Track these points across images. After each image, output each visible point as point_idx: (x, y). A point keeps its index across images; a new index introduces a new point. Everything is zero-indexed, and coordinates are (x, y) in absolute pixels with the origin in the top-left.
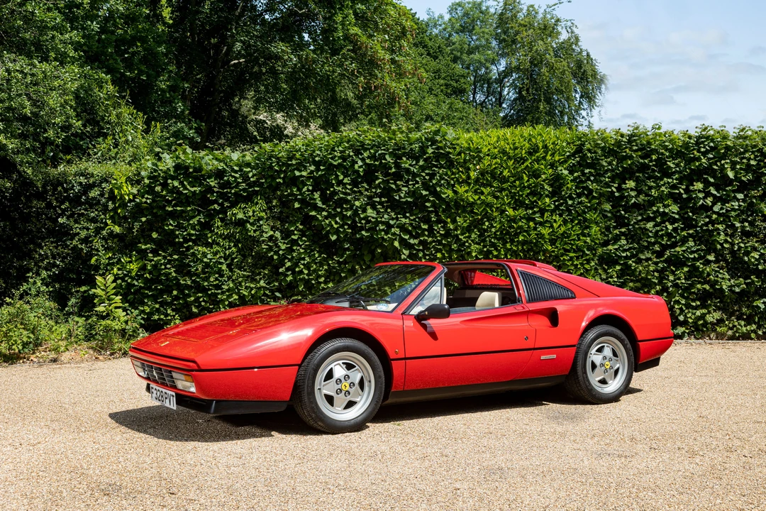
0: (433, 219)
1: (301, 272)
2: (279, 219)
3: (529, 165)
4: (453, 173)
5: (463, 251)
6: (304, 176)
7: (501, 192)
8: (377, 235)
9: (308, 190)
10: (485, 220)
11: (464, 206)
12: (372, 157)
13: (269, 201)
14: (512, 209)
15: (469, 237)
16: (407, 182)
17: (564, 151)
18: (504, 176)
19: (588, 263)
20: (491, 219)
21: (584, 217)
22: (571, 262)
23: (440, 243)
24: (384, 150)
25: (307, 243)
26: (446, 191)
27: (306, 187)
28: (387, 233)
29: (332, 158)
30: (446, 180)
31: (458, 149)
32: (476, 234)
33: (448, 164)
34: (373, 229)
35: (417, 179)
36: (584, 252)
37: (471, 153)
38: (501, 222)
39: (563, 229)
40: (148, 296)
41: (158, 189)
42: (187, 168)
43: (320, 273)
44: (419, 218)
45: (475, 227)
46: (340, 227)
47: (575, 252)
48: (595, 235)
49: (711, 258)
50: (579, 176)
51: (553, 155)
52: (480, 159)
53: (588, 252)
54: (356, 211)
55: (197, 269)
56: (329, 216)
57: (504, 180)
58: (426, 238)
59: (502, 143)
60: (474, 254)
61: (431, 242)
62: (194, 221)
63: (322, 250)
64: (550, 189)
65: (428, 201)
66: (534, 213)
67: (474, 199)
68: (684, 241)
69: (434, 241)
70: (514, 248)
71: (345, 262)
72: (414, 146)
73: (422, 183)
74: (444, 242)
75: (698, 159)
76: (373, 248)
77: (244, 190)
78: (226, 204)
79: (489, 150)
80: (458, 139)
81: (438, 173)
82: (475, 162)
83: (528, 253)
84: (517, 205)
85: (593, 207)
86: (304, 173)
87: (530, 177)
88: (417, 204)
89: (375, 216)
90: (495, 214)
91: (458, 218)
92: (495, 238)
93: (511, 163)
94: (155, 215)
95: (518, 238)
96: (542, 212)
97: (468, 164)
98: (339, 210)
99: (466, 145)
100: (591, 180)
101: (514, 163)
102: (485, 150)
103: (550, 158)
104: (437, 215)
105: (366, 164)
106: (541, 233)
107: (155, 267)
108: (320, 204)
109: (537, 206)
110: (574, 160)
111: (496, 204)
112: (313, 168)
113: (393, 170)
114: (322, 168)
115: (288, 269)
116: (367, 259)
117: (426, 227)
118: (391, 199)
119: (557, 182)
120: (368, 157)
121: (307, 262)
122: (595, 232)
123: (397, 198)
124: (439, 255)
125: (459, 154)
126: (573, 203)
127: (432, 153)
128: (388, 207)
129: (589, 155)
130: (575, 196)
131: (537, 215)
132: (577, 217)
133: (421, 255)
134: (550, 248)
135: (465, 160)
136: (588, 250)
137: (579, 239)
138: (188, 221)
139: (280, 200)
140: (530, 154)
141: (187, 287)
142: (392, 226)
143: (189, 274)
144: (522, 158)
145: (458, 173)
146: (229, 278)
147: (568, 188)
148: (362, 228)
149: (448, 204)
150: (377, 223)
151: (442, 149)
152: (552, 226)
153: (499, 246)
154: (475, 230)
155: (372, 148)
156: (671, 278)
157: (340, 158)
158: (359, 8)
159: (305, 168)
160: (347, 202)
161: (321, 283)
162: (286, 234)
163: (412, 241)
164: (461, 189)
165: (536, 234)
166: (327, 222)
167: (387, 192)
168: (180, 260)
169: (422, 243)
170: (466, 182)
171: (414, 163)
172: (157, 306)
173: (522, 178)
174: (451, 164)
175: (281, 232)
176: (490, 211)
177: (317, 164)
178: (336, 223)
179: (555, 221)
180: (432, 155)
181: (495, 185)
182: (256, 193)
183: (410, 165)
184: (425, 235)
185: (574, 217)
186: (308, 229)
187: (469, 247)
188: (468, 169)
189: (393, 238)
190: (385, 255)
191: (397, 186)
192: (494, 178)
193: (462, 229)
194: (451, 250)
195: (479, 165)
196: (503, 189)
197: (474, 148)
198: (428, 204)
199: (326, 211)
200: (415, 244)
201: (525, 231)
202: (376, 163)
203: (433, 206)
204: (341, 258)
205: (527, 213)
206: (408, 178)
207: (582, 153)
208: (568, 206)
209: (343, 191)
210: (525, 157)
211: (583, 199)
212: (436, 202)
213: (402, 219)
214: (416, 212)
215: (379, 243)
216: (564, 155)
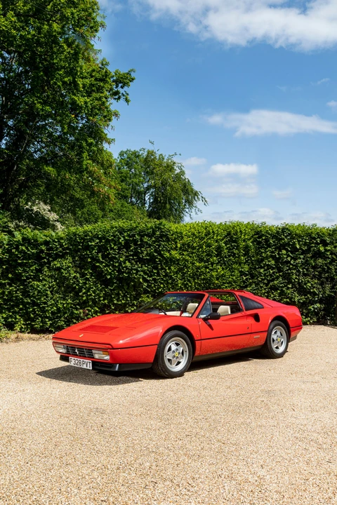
0: (159, 267)
1: (91, 295)
2: (78, 267)
3: (206, 241)
4: (169, 245)
5: (173, 283)
8: (131, 276)
9: (95, 252)
10: (185, 268)
11: (174, 261)
12: (129, 236)
13: (74, 258)
14: (198, 263)
15: (177, 276)
16: (146, 249)
17: (222, 234)
18: (194, 246)
20: (188, 267)
21: (231, 267)
23: (163, 279)
24: (134, 232)
25: (94, 280)
26: (166, 253)
28: (136, 275)
29: (108, 236)
30: (166, 248)
31: (172, 232)
32: (180, 275)
34: (129, 273)
35: (152, 247)
37: (178, 235)
38: (192, 269)
39: (222, 272)
40: (5, 309)
41: (14, 251)
42: (29, 240)
43: (101, 295)
44: (152, 267)
45: (180, 271)
46: (112, 271)
49: (290, 286)
50: (229, 246)
51: (217, 236)
52: (182, 238)
54: (121, 263)
55: (34, 294)
56: (107, 266)
57: (194, 248)
58: (156, 277)
60: (179, 285)
61: (158, 279)
62: (33, 268)
63: (102, 283)
64: (216, 253)
65: (157, 258)
66: (209, 264)
67: (179, 257)
68: (278, 278)
69: (160, 279)
71: (114, 290)
72: (149, 231)
73: (154, 249)
75: (284, 239)
76: (129, 282)
77: (60, 252)
78: (51, 259)
79: (186, 233)
80: (171, 227)
81: (162, 244)
82: (180, 239)
84: (200, 261)
86: (93, 244)
87: (206, 247)
88: (152, 260)
89: (130, 266)
90: (190, 265)
91: (172, 267)
92: (190, 277)
93: (197, 240)
94: (10, 265)
95: (201, 277)
97: (176, 240)
98: (112, 263)
99: (176, 231)
102: (184, 233)
104: (161, 265)
105: (125, 239)
106: (212, 275)
107: (9, 292)
108: (101, 259)
109: (210, 261)
110: (227, 239)
111: (190, 260)
112: (98, 241)
113: (140, 242)
114: (103, 241)
115: (84, 293)
116: (126, 287)
117: (155, 271)
118: (139, 258)
119: (219, 249)
120: (127, 236)
121: (94, 290)
123: (142, 257)
124: (162, 286)
125: (172, 235)
126: (227, 260)
128: (137, 261)
129: (234, 236)
130: (227, 256)
131: (210, 266)
133: (153, 285)
134: (216, 282)
135: (175, 238)
137: (230, 278)
138: (29, 268)
139: (80, 257)
140: (206, 235)
141: (28, 303)
142: (139, 271)
143: (29, 296)
144: (202, 237)
145: (172, 244)
146: (51, 299)
147: (224, 252)
148: (124, 272)
149: (166, 260)
150: (132, 269)
151: (164, 232)
152: (217, 271)
153: (192, 281)
154: (180, 273)
155: (128, 231)
156: (272, 296)
157: (112, 236)
159: (94, 241)
160: (115, 258)
161: (101, 301)
162: (83, 275)
163: (148, 279)
165: (210, 275)
166: (105, 269)
167: (136, 254)
168: (24, 289)
169: (154, 280)
170: (175, 249)
171: (150, 239)
172: (11, 314)
173: (203, 247)
174: (168, 240)
175: (80, 274)
176: (187, 264)
177: (100, 239)
178: (110, 269)
179: (219, 269)
180: (159, 235)
181: (189, 251)
182: (67, 253)
183: (148, 240)
184: (155, 275)
185: (227, 267)
186: (95, 272)
187: (177, 282)
188: (176, 243)
189: (139, 277)
190: (134, 286)
191: (141, 251)
192: (189, 246)
193: (174, 272)
194: (168, 283)
195: (182, 240)
196: (193, 253)
197: (179, 232)
198: (157, 260)
199: (105, 263)
200: (150, 280)
201: (205, 274)
202: (131, 239)
203: (160, 261)
204: (112, 287)
205: (205, 265)
206: (147, 247)
207: (231, 235)
208: (224, 261)
209: (114, 253)
210: (204, 237)
211: (231, 258)
212: (161, 259)
213: (144, 268)
214: (151, 264)
215: (132, 280)
216: (222, 236)
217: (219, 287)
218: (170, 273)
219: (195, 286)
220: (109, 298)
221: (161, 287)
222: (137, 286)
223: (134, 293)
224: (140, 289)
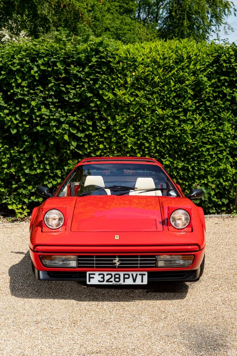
0: (96, 117)
3: (176, 73)
4: (113, 79)
5: (120, 143)
7: (152, 95)
8: (50, 131)
10: (139, 117)
11: (122, 106)
12: (46, 64)
14: (160, 110)
15: (126, 132)
16: (75, 86)
17: (204, 61)
18: (155, 82)
19: (221, 153)
20: (143, 117)
21: (218, 116)
22: (207, 153)
23: (102, 136)
24: (56, 58)
26: (107, 93)
28: (58, 128)
29: (11, 65)
30: (107, 84)
31: (117, 59)
32: (132, 129)
33: (109, 71)
34: (47, 125)
35: (84, 83)
36: (218, 144)
38: (152, 119)
39: (202, 125)
43: (3, 160)
44: (85, 116)
45: (131, 123)
46: (19, 123)
47: (211, 144)
48: (228, 131)
50: (216, 82)
51: (195, 64)
52: (136, 68)
53: (221, 144)
54: (33, 109)
57: (155, 85)
58: (91, 132)
59: (154, 54)
60: (130, 146)
61: (95, 136)
63: (5, 141)
64: (192, 93)
65: (93, 101)
66: (179, 112)
67: (130, 100)
69: (97, 135)
70: (162, 141)
71: (24, 152)
72: (80, 56)
73: (88, 87)
74: (105, 136)
76: (47, 140)
79: (143, 60)
80: (118, 50)
81: (101, 78)
82: (131, 70)
83: (173, 145)
84: (165, 106)
85: (226, 108)
87: (176, 83)
88: (83, 104)
89: (48, 114)
90: (147, 113)
91: (117, 116)
92: (147, 132)
93: (160, 71)
95: (166, 132)
97: (125, 71)
98: (18, 109)
99: (124, 55)
100: (225, 86)
101: (163, 71)
102: (140, 59)
103: (193, 67)
104: (99, 113)
105: (40, 70)
106: (184, 129)
108: (2, 103)
109: (182, 107)
110: (212, 69)
111: (148, 105)
113: (64, 75)
114: (3, 72)
117: (90, 123)
118: (62, 100)
119: (198, 86)
120: (43, 64)
122: (227, 128)
123: (67, 99)
124: (101, 146)
125: (118, 63)
126: (211, 104)
127: (96, 62)
128: (59, 107)
129: (224, 65)
130: (212, 99)
131: (181, 114)
132: (214, 115)
133: (86, 146)
134: (191, 141)
135: (123, 68)
136: (221, 142)
137: (214, 134)
140: (176, 63)
142: (63, 123)
144: (170, 67)
145: (117, 79)
147: (206, 92)
148: (37, 124)
149: (109, 105)
150: (50, 120)
151: (104, 58)
152: (193, 123)
153: (150, 139)
154: (131, 126)
155: (45, 57)
157: (18, 64)
160: (26, 102)
163: (79, 135)
164: (119, 93)
165: (181, 130)
166: (8, 118)
167: (59, 94)
169: (89, 137)
170: (124, 86)
171: (81, 69)
173: (170, 83)
174: (111, 71)
176: (143, 111)
178: (16, 119)
179: (196, 119)
181: (147, 89)
183: (78, 71)
184: (89, 130)
185: (211, 116)
187: (125, 140)
188: (126, 75)
189: (63, 132)
191: (67, 89)
192: (147, 82)
193: (121, 125)
194: (111, 142)
195: (135, 72)
196: (154, 93)
197: (130, 57)
198: (92, 105)
199: (7, 109)
200: (81, 137)
201: (171, 127)
202: (49, 69)
203: (96, 106)
204: (21, 148)
205: (173, 113)
206: (76, 83)
207: (219, 63)
208: (206, 107)
209: (22, 92)
210: (173, 65)
211: (218, 101)
212: (99, 103)
213: (70, 117)
214: (82, 110)
215: (52, 136)
216: (204, 65)
217: (196, 149)
218: (115, 125)
219: (155, 147)
220: (18, 164)
221: (99, 149)
222: (60, 145)
223: (55, 158)
224: (65, 152)
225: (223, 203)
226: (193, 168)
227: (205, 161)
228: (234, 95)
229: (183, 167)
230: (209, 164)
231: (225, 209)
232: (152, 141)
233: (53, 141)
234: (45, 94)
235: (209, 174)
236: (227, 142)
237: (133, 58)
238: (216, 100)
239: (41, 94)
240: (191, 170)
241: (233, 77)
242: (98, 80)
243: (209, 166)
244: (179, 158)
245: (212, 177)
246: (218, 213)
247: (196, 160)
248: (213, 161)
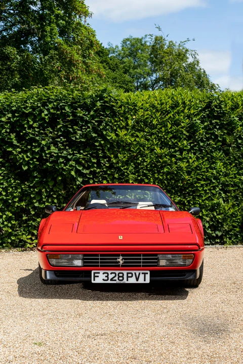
0: (100, 155)
3: (172, 116)
4: (116, 121)
5: (122, 179)
6: (3, 122)
7: (151, 136)
8: (58, 166)
9: (6, 132)
10: (139, 156)
11: (124, 146)
12: (55, 108)
14: (159, 149)
15: (127, 169)
16: (81, 127)
17: (197, 106)
18: (154, 124)
19: (214, 189)
20: (143, 155)
21: (211, 155)
22: (202, 188)
23: (106, 173)
24: (64, 103)
25: (5, 172)
26: (110, 134)
27: (4, 130)
28: (65, 165)
30: (111, 126)
31: (119, 104)
32: (132, 167)
33: (112, 114)
34: (55, 162)
35: (89, 125)
36: (211, 181)
37: (129, 107)
38: (151, 158)
39: (196, 163)
43: (15, 194)
44: (90, 154)
45: (132, 162)
46: (30, 160)
47: (204, 181)
48: (220, 169)
50: (208, 125)
51: (189, 109)
52: (136, 111)
53: (214, 181)
54: (43, 148)
56: (23, 151)
57: (153, 127)
58: (95, 169)
59: (152, 100)
60: (131, 182)
61: (99, 172)
63: (17, 177)
64: (188, 134)
65: (97, 141)
66: (176, 151)
67: (131, 141)
69: (101, 172)
70: (160, 177)
71: (34, 187)
72: (86, 100)
73: (93, 128)
74: (108, 172)
76: (55, 176)
79: (142, 105)
80: (120, 96)
81: (105, 120)
82: (132, 113)
83: (171, 181)
84: (163, 146)
85: (218, 148)
86: (3, 119)
87: (172, 125)
88: (88, 144)
89: (56, 151)
90: (147, 152)
91: (119, 154)
92: (147, 170)
93: (158, 114)
95: (163, 170)
96: (181, 151)
97: (127, 115)
98: (29, 147)
99: (126, 101)
100: (216, 128)
101: (160, 115)
102: (139, 104)
103: (187, 111)
104: (103, 151)
105: (50, 113)
106: (180, 167)
108: (15, 142)
109: (177, 146)
110: (204, 113)
111: (147, 144)
112: (10, 115)
113: (71, 118)
114: (16, 115)
116: (51, 184)
117: (95, 161)
118: (69, 140)
119: (192, 128)
120: (52, 108)
122: (219, 166)
123: (74, 139)
124: (105, 182)
125: (120, 107)
126: (204, 145)
127: (100, 106)
128: (66, 145)
129: (216, 109)
130: (205, 140)
131: (178, 153)
132: (207, 154)
133: (91, 181)
134: (187, 177)
135: (124, 111)
136: (214, 179)
137: (208, 172)
140: (173, 108)
144: (166, 111)
145: (119, 121)
147: (200, 133)
148: (47, 161)
149: (112, 144)
150: (58, 157)
151: (108, 103)
152: (188, 162)
153: (149, 176)
154: (132, 164)
155: (55, 102)
157: (31, 107)
158: (61, 23)
159: (5, 115)
160: (36, 141)
161: (15, 202)
163: (85, 171)
164: (122, 133)
165: (177, 167)
166: (20, 156)
167: (66, 134)
169: (94, 173)
170: (126, 128)
171: (87, 113)
173: (167, 126)
174: (114, 114)
176: (142, 150)
177: (13, 112)
178: (27, 157)
179: (191, 158)
180: (100, 107)
181: (146, 131)
183: (84, 115)
184: (94, 167)
185: (204, 155)
186: (7, 162)
187: (127, 176)
188: (127, 118)
189: (71, 169)
190: (64, 181)
191: (74, 130)
192: (146, 125)
193: (123, 162)
194: (114, 178)
195: (135, 115)
196: (153, 134)
197: (131, 102)
198: (97, 144)
199: (20, 148)
200: (87, 174)
201: (169, 165)
202: (58, 112)
203: (101, 145)
204: (31, 184)
205: (170, 152)
206: (82, 125)
207: (211, 108)
208: (200, 147)
209: (33, 132)
210: (169, 110)
211: (211, 142)
212: (102, 142)
213: (77, 155)
214: (88, 149)
215: (59, 172)
216: (197, 109)
217: (192, 185)
218: (118, 163)
220: (28, 198)
222: (68, 181)
223: (63, 192)
224: (71, 187)
225: (217, 235)
226: (189, 202)
227: (200, 196)
228: (224, 136)
229: (180, 201)
230: (204, 198)
231: (219, 241)
232: (151, 177)
233: (61, 177)
234: (55, 134)
235: (204, 208)
236: (219, 179)
237: (134, 103)
238: (208, 141)
239: (51, 135)
240: (187, 204)
241: (223, 121)
242: (102, 122)
243: (203, 201)
244: (176, 193)
245: (207, 211)
246: (213, 244)
247: (192, 195)
248: (207, 196)
